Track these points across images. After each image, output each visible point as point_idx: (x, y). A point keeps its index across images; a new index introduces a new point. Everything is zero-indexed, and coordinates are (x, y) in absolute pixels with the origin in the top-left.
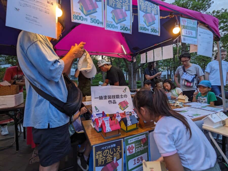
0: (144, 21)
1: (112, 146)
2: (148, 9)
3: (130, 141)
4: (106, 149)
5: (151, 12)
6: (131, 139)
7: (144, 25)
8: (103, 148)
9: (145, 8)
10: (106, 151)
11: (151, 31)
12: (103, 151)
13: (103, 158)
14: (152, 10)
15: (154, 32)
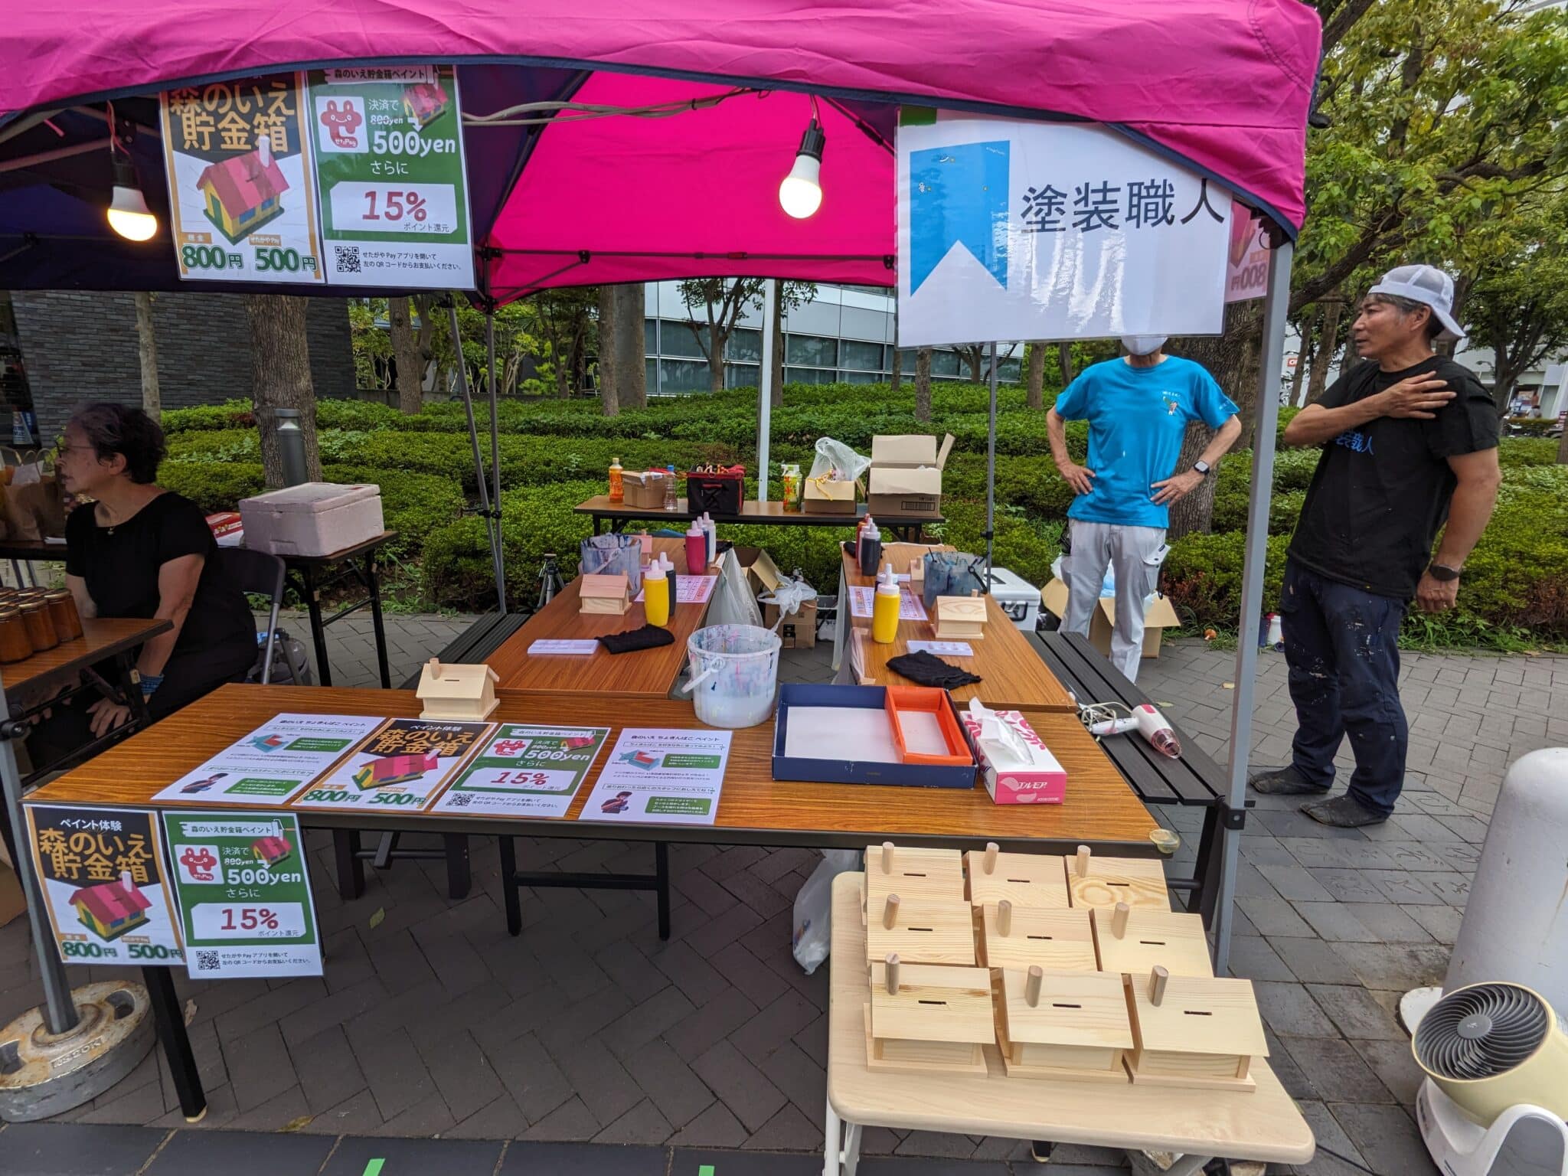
0: (206, 212)
1: (105, 825)
2: (230, 130)
3: (195, 829)
4: (80, 830)
5: (249, 147)
6: (198, 824)
7: (207, 237)
8: (66, 822)
9: (206, 130)
10: (82, 836)
11: (262, 263)
12: (69, 832)
13: (71, 856)
14: (253, 127)
15: (279, 269)
